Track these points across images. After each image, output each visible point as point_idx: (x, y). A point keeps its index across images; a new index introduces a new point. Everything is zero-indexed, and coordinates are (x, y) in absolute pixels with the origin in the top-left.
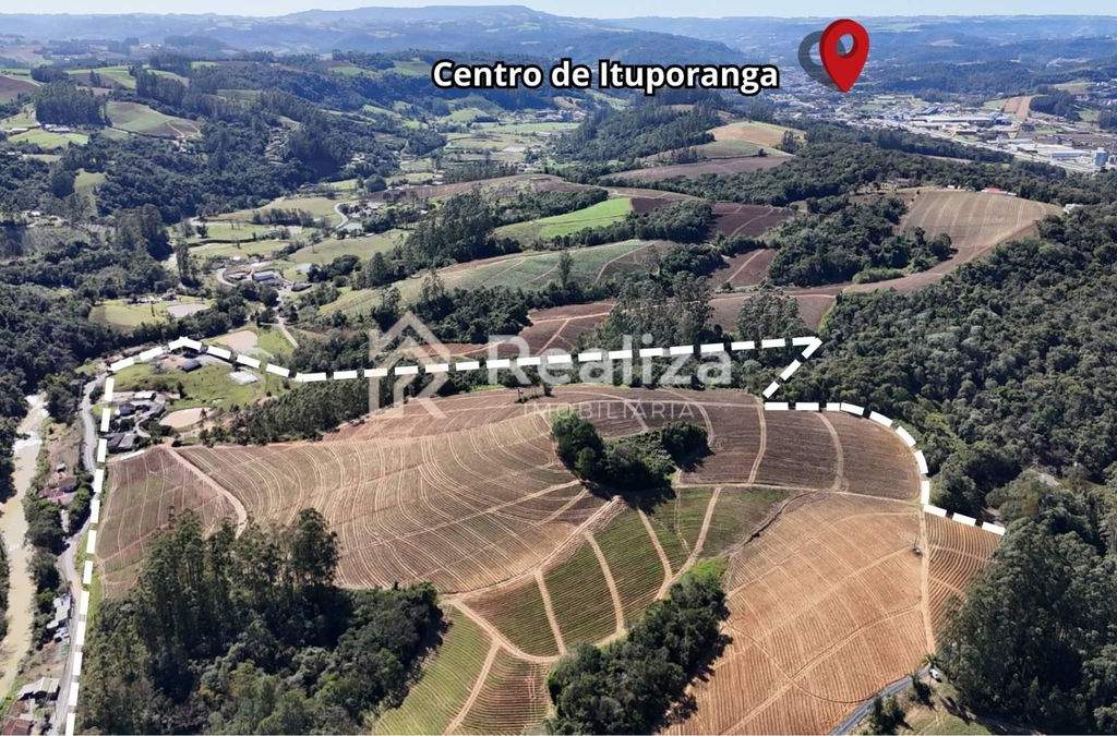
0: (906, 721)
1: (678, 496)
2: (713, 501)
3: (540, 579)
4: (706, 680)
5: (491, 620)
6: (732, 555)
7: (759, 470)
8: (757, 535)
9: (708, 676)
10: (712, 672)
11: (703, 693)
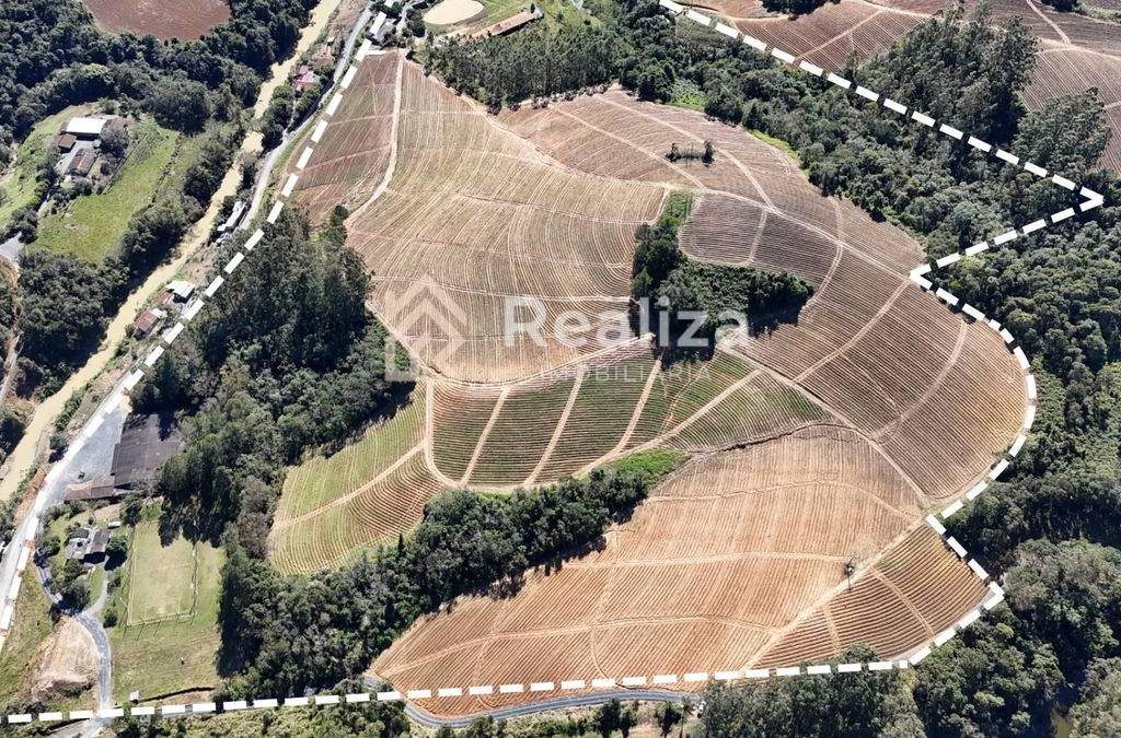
0: (630, 731)
1: (715, 359)
2: (739, 384)
3: (502, 398)
4: (547, 573)
5: (437, 418)
6: (696, 456)
7: (819, 371)
8: (743, 447)
9: (553, 570)
10: (559, 568)
11: (534, 583)
